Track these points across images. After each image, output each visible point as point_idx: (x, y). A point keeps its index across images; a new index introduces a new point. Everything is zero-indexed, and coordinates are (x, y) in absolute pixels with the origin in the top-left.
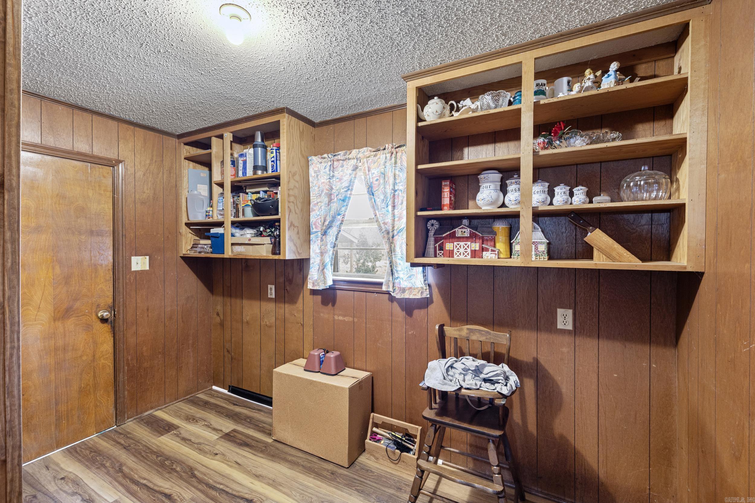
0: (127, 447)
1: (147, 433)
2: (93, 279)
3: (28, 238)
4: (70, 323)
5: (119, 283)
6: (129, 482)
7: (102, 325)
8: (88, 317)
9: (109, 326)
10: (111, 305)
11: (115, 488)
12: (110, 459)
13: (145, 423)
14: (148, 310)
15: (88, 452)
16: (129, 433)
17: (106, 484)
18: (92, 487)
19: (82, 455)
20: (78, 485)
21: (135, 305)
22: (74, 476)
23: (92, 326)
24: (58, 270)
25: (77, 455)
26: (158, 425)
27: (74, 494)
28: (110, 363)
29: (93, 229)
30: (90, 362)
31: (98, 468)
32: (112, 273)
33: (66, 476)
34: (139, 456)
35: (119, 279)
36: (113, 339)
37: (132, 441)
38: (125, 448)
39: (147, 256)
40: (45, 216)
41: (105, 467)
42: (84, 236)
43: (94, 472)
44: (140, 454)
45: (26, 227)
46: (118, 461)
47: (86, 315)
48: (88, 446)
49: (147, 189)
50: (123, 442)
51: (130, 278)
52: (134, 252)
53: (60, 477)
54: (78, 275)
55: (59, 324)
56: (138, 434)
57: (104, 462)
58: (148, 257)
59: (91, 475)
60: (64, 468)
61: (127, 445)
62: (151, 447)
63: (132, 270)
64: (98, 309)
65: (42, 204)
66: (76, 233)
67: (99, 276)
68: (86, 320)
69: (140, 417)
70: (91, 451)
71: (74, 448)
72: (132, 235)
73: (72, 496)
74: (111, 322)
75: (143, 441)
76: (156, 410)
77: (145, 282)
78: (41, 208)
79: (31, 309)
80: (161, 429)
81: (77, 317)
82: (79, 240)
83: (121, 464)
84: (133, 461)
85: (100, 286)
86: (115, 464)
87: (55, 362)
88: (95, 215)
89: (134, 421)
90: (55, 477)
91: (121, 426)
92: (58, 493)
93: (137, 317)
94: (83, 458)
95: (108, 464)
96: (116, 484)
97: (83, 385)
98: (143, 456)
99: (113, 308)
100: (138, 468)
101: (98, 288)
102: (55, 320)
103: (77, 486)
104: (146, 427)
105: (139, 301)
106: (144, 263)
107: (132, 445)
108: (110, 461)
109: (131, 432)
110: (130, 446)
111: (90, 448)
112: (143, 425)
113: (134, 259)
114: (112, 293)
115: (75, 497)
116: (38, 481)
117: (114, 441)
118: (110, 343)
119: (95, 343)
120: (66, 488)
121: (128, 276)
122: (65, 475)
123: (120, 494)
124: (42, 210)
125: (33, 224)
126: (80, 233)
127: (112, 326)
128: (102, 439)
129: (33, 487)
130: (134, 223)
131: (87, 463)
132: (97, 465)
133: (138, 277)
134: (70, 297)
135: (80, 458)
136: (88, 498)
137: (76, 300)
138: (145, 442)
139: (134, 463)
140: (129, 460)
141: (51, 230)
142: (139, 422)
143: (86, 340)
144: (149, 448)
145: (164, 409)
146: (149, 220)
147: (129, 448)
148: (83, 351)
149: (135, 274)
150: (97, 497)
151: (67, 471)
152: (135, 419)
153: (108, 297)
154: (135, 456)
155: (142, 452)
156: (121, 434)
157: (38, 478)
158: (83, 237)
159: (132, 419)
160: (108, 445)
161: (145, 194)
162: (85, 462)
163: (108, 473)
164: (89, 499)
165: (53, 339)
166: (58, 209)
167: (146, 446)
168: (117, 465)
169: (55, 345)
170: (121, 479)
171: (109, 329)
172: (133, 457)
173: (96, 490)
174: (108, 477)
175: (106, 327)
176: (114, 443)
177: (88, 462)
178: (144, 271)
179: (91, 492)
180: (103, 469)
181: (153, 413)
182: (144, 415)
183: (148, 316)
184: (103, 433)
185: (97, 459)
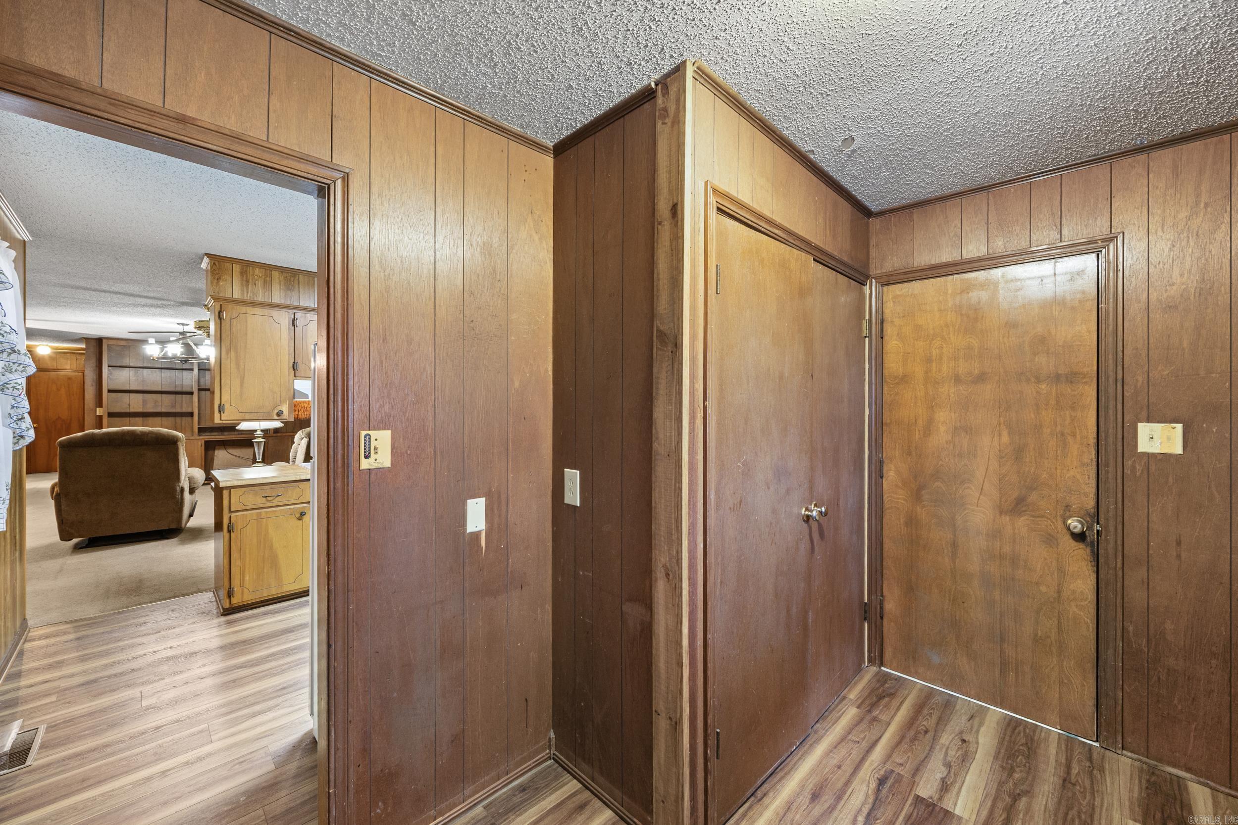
0: (1070, 783)
1: (1125, 795)
2: (1059, 458)
3: (970, 390)
4: (1022, 523)
5: (1107, 472)
6: (1001, 819)
7: (1073, 543)
8: (1050, 522)
9: (1088, 550)
10: (1092, 511)
11: (981, 805)
12: (1028, 773)
13: (1148, 781)
14: (1179, 543)
15: (1023, 741)
16: (1102, 770)
17: (981, 791)
18: (968, 778)
19: (1013, 737)
20: (963, 761)
21: (1146, 524)
22: (974, 750)
23: (1057, 540)
24: (1005, 439)
25: (1009, 733)
26: (1164, 805)
27: (948, 766)
28: (1088, 618)
29: (1060, 372)
30: (1052, 599)
31: (1003, 768)
32: (1094, 452)
33: (969, 742)
34: (1063, 809)
35: (1107, 465)
36: (1095, 576)
37: (1087, 783)
38: (1064, 780)
39: (1177, 422)
40: (991, 357)
41: (1010, 775)
42: (1045, 385)
43: (994, 767)
44: (1069, 808)
45: (968, 376)
46: (1032, 786)
47: (1048, 518)
48: (1034, 735)
49: (1182, 275)
50: (1075, 770)
51: (1135, 467)
52: (1144, 414)
53: (964, 738)
54: (1034, 449)
55: (1006, 519)
56: (1112, 783)
57: (1017, 770)
58: (1179, 427)
59: (987, 767)
60: (981, 732)
61: (1073, 781)
62: (1096, 816)
63: (1139, 450)
64: (1068, 514)
65: (987, 340)
66: (1033, 380)
67: (1069, 455)
68: (1047, 526)
69: (1154, 767)
70: (1027, 744)
71: (1019, 722)
72: (1141, 379)
73: (943, 765)
74: (1092, 543)
75: (1102, 799)
76: (1200, 783)
77: (1171, 480)
78: (986, 347)
79: (973, 488)
80: (1158, 815)
81: (1033, 517)
82: (1037, 392)
83: (1029, 792)
84: (1046, 805)
85: (1071, 473)
86: (1023, 784)
87: (1001, 576)
88: (1063, 347)
89: (1137, 763)
90: (961, 733)
91: (1107, 751)
92: (941, 749)
93: (1151, 552)
94: (1010, 741)
95: (1017, 776)
96: (989, 804)
97: (1040, 634)
98: (1066, 814)
99: (1096, 515)
100: (1036, 818)
101: (1068, 475)
102: (1001, 513)
103: (960, 761)
104: (1141, 788)
105: (1154, 517)
106: (1169, 439)
107: (1078, 788)
108: (1024, 775)
109: (1107, 772)
110: (1074, 785)
111: (1032, 740)
112: (1140, 781)
113: (1144, 429)
114: (1094, 490)
115: (943, 769)
116: (948, 721)
117: (1067, 759)
118: (1089, 582)
119: (1061, 570)
120: (952, 753)
121: (1130, 462)
122: (971, 740)
123: (974, 817)
124: (987, 349)
125: (976, 370)
126: (1038, 381)
127: (1092, 551)
128: (1058, 743)
129: (938, 723)
130: (1144, 353)
131: (1003, 751)
132: (1007, 763)
133: (1153, 468)
134: (1022, 482)
135: (1007, 738)
136: (948, 783)
137: (1031, 489)
138: (1102, 805)
139: (1043, 808)
140: (1045, 798)
141: (997, 378)
142: (1141, 770)
143: (1045, 559)
144: (1092, 816)
145: (1221, 796)
146: (1185, 344)
147: (1070, 786)
148: (1041, 577)
149: (1145, 459)
150: (955, 792)
151: (977, 738)
152: (1140, 761)
153: (1086, 495)
154: (1059, 802)
155: (1075, 809)
156: (1090, 759)
157: (952, 719)
158: (1043, 387)
159: (1133, 756)
160: (1052, 759)
161: (1174, 288)
162: (1004, 748)
163: (1001, 784)
164: (948, 785)
165: (999, 540)
166: (1007, 344)
167: (1093, 809)
168: (1024, 787)
169: (1000, 549)
170: (1000, 805)
171: (1088, 556)
172: (1055, 800)
173: (965, 784)
174: (995, 787)
175: (1081, 551)
176: (1063, 761)
177: (1006, 751)
178: (1171, 455)
179: (960, 782)
180: (1005, 775)
181: (1190, 784)
182: (1163, 769)
183: (1179, 556)
184: (1071, 738)
185: (1018, 757)
